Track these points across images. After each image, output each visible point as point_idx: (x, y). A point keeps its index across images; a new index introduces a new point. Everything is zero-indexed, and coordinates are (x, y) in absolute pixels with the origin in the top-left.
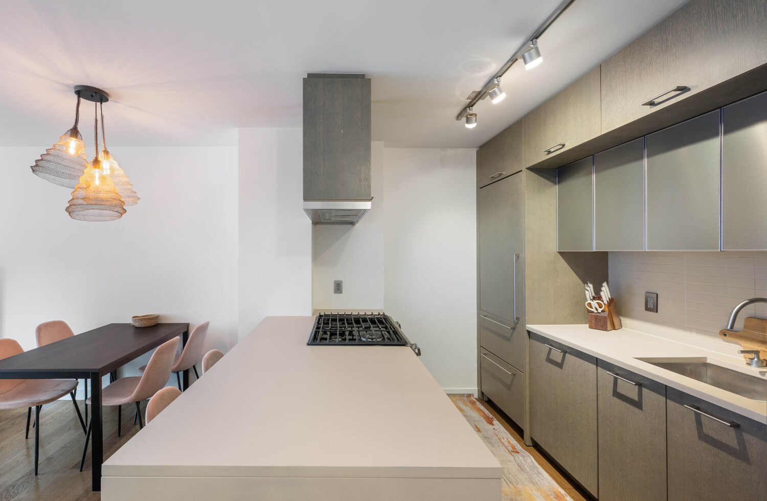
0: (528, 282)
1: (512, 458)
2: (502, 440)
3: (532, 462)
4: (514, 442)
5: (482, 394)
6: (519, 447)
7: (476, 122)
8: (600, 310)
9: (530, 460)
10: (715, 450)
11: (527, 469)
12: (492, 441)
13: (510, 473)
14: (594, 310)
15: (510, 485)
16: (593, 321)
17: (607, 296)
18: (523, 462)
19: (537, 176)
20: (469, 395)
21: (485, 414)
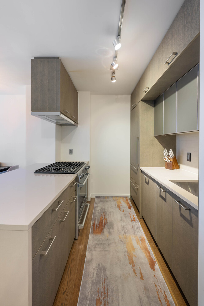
0: (141, 149)
1: (131, 223)
2: (131, 216)
3: (139, 225)
4: (136, 216)
5: (131, 197)
6: (136, 218)
7: (115, 79)
8: (169, 161)
9: (138, 224)
10: (184, 221)
11: (135, 228)
12: (127, 216)
13: (127, 229)
14: (167, 161)
15: (124, 234)
16: (167, 166)
17: (171, 154)
18: (135, 225)
19: (145, 103)
20: (127, 197)
21: (129, 205)
